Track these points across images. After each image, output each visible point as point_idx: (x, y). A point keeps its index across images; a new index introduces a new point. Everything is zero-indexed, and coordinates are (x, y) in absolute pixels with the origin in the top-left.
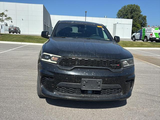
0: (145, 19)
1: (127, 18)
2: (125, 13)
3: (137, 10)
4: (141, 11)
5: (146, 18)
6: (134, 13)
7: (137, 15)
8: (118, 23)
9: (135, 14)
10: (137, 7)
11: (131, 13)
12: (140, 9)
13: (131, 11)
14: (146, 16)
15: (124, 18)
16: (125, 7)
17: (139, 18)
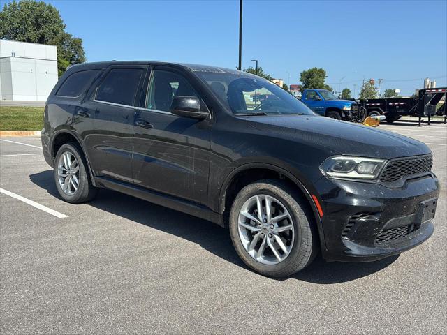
0: (80, 47)
1: (24, 41)
2: (17, 25)
3: (53, 20)
4: (63, 23)
5: (83, 46)
6: (44, 27)
7: (55, 33)
8: (13, 55)
9: (49, 31)
10: (51, 12)
11: (37, 25)
12: (61, 18)
13: (37, 21)
14: (80, 38)
15: (14, 38)
16: (14, 6)
17: (63, 43)
